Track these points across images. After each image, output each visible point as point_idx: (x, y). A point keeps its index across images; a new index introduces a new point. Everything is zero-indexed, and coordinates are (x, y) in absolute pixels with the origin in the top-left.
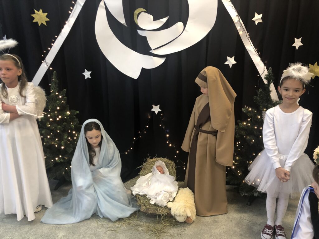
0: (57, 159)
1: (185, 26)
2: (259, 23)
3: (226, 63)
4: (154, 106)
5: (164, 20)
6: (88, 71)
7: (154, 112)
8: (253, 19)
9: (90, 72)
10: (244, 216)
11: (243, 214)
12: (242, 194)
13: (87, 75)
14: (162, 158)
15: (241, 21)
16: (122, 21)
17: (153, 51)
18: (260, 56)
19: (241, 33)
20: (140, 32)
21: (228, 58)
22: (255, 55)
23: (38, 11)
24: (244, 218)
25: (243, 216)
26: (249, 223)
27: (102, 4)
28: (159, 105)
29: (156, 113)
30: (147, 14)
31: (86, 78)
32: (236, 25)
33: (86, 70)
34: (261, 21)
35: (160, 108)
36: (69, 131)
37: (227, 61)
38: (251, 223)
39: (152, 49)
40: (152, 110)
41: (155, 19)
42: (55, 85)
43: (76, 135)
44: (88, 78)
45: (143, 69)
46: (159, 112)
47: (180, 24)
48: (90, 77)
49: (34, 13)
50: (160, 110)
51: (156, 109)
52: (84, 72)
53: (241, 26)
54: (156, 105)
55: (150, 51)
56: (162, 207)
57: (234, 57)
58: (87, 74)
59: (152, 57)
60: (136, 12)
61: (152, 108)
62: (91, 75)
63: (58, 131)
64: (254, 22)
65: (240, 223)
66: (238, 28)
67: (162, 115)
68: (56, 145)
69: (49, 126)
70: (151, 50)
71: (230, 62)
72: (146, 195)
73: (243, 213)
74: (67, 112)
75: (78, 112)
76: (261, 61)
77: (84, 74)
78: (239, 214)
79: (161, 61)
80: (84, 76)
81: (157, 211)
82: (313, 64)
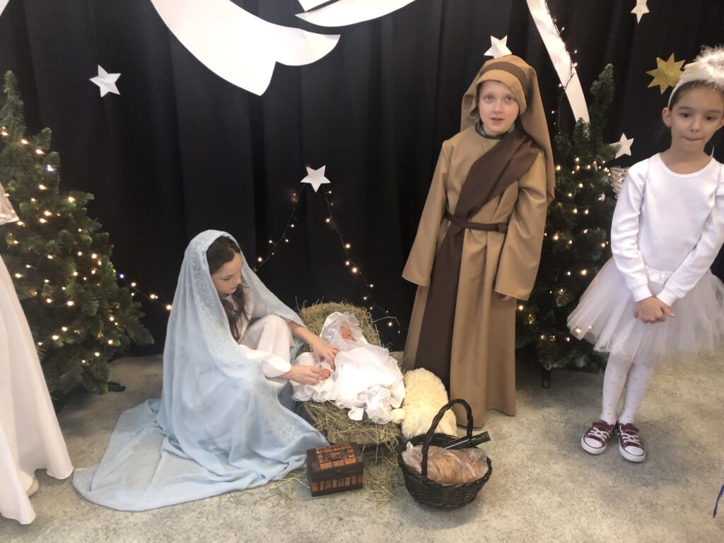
0: (55, 338)
3: (488, 53)
4: (309, 170)
6: (110, 71)
7: (309, 186)
9: (115, 77)
10: (549, 413)
11: (546, 410)
12: (548, 366)
13: (106, 85)
14: (336, 304)
17: (307, 14)
18: (564, 36)
21: (493, 40)
22: (553, 34)
24: (552, 418)
25: (546, 414)
26: (567, 428)
28: (324, 167)
29: (316, 187)
31: (103, 94)
33: (101, 70)
35: (326, 175)
36: (80, 254)
37: (490, 49)
38: (569, 425)
39: (306, 10)
40: (305, 180)
42: (14, 115)
43: (100, 263)
44: (110, 94)
45: (279, 67)
46: (323, 186)
48: (116, 91)
50: (327, 181)
51: (316, 178)
52: (96, 74)
54: (316, 167)
55: (299, 16)
56: (383, 426)
57: (506, 38)
58: (106, 82)
59: (305, 32)
61: (306, 174)
62: (118, 84)
63: (50, 257)
65: (550, 431)
67: (330, 192)
68: (48, 297)
69: (16, 242)
70: (302, 11)
71: (497, 50)
72: (334, 401)
73: (543, 406)
74: (67, 199)
75: (91, 197)
76: (565, 50)
77: (94, 80)
78: (538, 411)
79: (329, 43)
80: (97, 89)
81: (374, 437)
82: (666, 59)
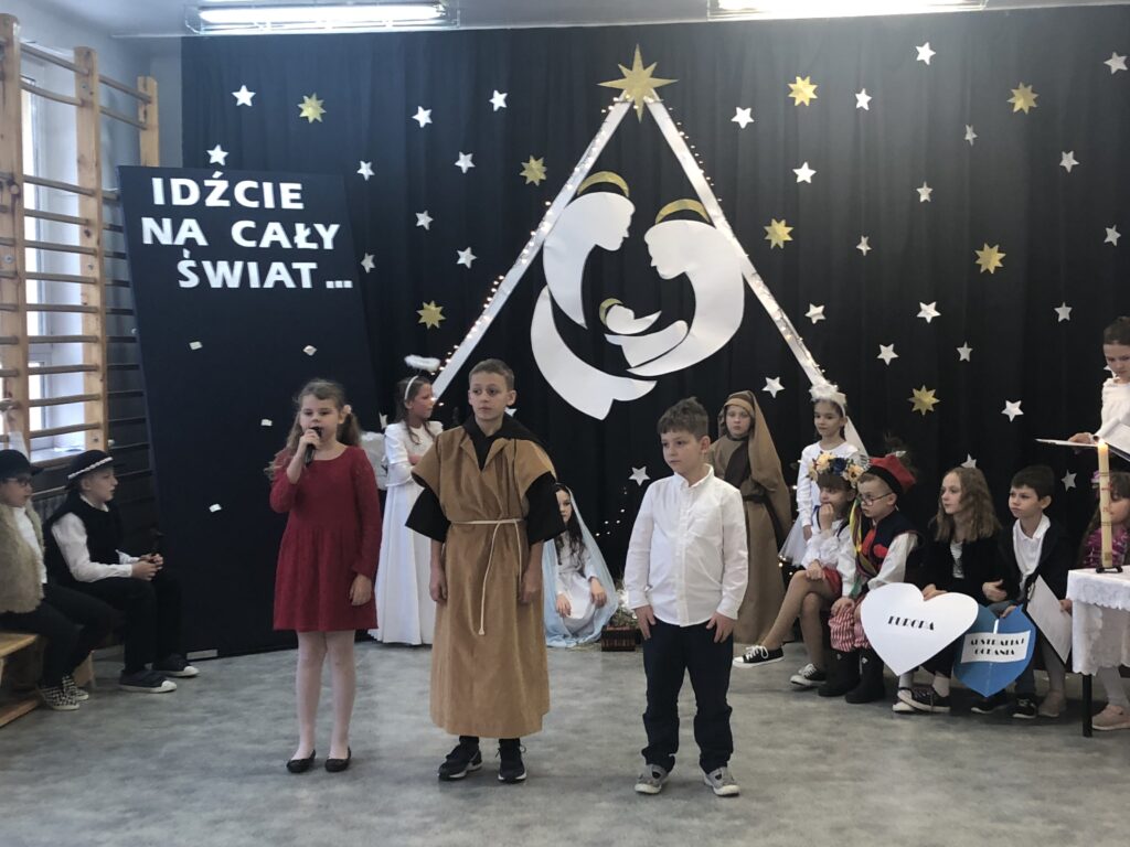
1: (689, 326)
2: (819, 321)
3: (765, 389)
4: (634, 470)
5: (654, 317)
7: (635, 481)
8: (808, 315)
15: (785, 317)
16: (580, 319)
18: (824, 376)
19: (788, 337)
20: (610, 338)
21: (768, 380)
22: (816, 374)
23: (429, 304)
27: (545, 292)
28: (645, 469)
29: (640, 483)
30: (622, 308)
32: (778, 325)
34: (822, 317)
35: (647, 474)
37: (767, 386)
40: (632, 478)
41: (636, 317)
47: (681, 325)
49: (422, 308)
51: (640, 476)
53: (787, 326)
54: (639, 468)
57: (778, 378)
60: (605, 304)
61: (632, 473)
64: (810, 319)
66: (782, 329)
70: (630, 367)
71: (772, 387)
82: (919, 389)
